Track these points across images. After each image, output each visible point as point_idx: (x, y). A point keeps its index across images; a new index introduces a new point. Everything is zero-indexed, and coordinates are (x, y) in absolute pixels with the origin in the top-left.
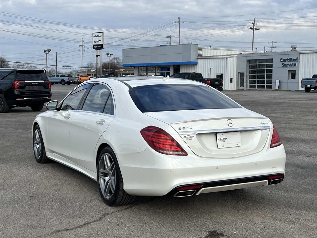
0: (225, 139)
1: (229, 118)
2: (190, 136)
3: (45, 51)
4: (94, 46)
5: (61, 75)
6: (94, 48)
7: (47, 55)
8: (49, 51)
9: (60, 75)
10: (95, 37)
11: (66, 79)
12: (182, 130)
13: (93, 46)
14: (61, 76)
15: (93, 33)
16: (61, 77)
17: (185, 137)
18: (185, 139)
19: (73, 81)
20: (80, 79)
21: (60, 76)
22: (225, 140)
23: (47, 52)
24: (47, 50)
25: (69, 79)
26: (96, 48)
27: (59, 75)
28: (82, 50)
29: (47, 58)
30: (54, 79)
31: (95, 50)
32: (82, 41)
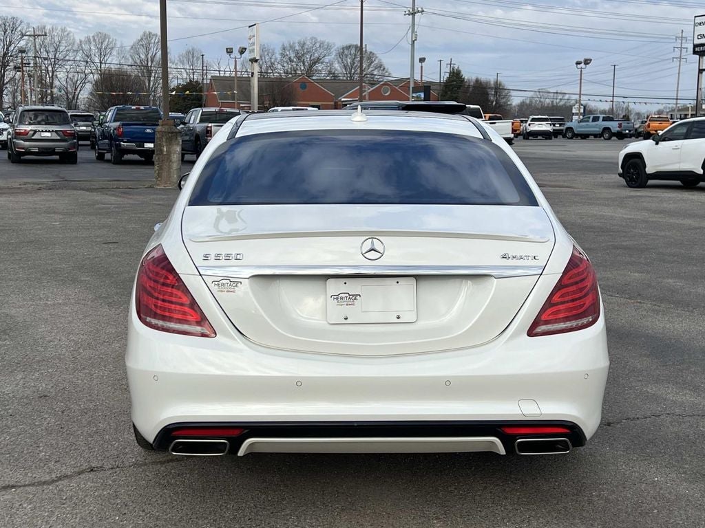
0: (354, 297)
1: (372, 235)
2: (232, 280)
3: (578, 63)
4: (695, 46)
5: (603, 117)
6: (695, 52)
7: (581, 71)
8: (587, 62)
9: (601, 116)
10: (699, 26)
11: (615, 126)
12: (212, 262)
13: (692, 47)
14: (605, 119)
15: (695, 17)
16: (603, 120)
17: (217, 283)
18: (215, 289)
19: (630, 131)
20: (649, 126)
21: (601, 119)
22: (356, 299)
23: (582, 65)
24: (583, 61)
25: (620, 126)
26: (701, 52)
27: (599, 117)
28: (680, 58)
29: (581, 79)
30: (588, 126)
31: (698, 56)
32: (682, 37)
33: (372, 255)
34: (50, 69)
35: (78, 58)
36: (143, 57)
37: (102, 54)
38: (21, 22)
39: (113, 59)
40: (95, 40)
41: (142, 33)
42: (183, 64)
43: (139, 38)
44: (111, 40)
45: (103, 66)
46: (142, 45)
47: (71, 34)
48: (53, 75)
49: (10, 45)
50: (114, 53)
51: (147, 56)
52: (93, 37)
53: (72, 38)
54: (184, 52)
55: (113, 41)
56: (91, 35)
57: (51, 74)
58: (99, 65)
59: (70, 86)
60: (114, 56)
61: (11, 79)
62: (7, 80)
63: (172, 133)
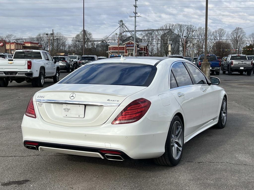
0: (69, 109)
2: (41, 103)
12: (39, 98)
17: (38, 104)
33: (72, 98)
34: (202, 42)
35: (212, 38)
36: (235, 36)
37: (220, 36)
38: (193, 26)
39: (224, 38)
40: (218, 31)
41: (235, 28)
42: (250, 38)
43: (235, 30)
44: (224, 31)
45: (221, 40)
46: (236, 32)
47: (210, 30)
48: (203, 44)
49: (189, 34)
50: (225, 35)
51: (237, 36)
52: (218, 30)
53: (210, 31)
54: (251, 34)
55: (225, 31)
56: (217, 29)
57: (202, 44)
58: (219, 40)
59: (209, 47)
60: (225, 36)
61: (189, 46)
62: (187, 47)
63: (207, 64)
